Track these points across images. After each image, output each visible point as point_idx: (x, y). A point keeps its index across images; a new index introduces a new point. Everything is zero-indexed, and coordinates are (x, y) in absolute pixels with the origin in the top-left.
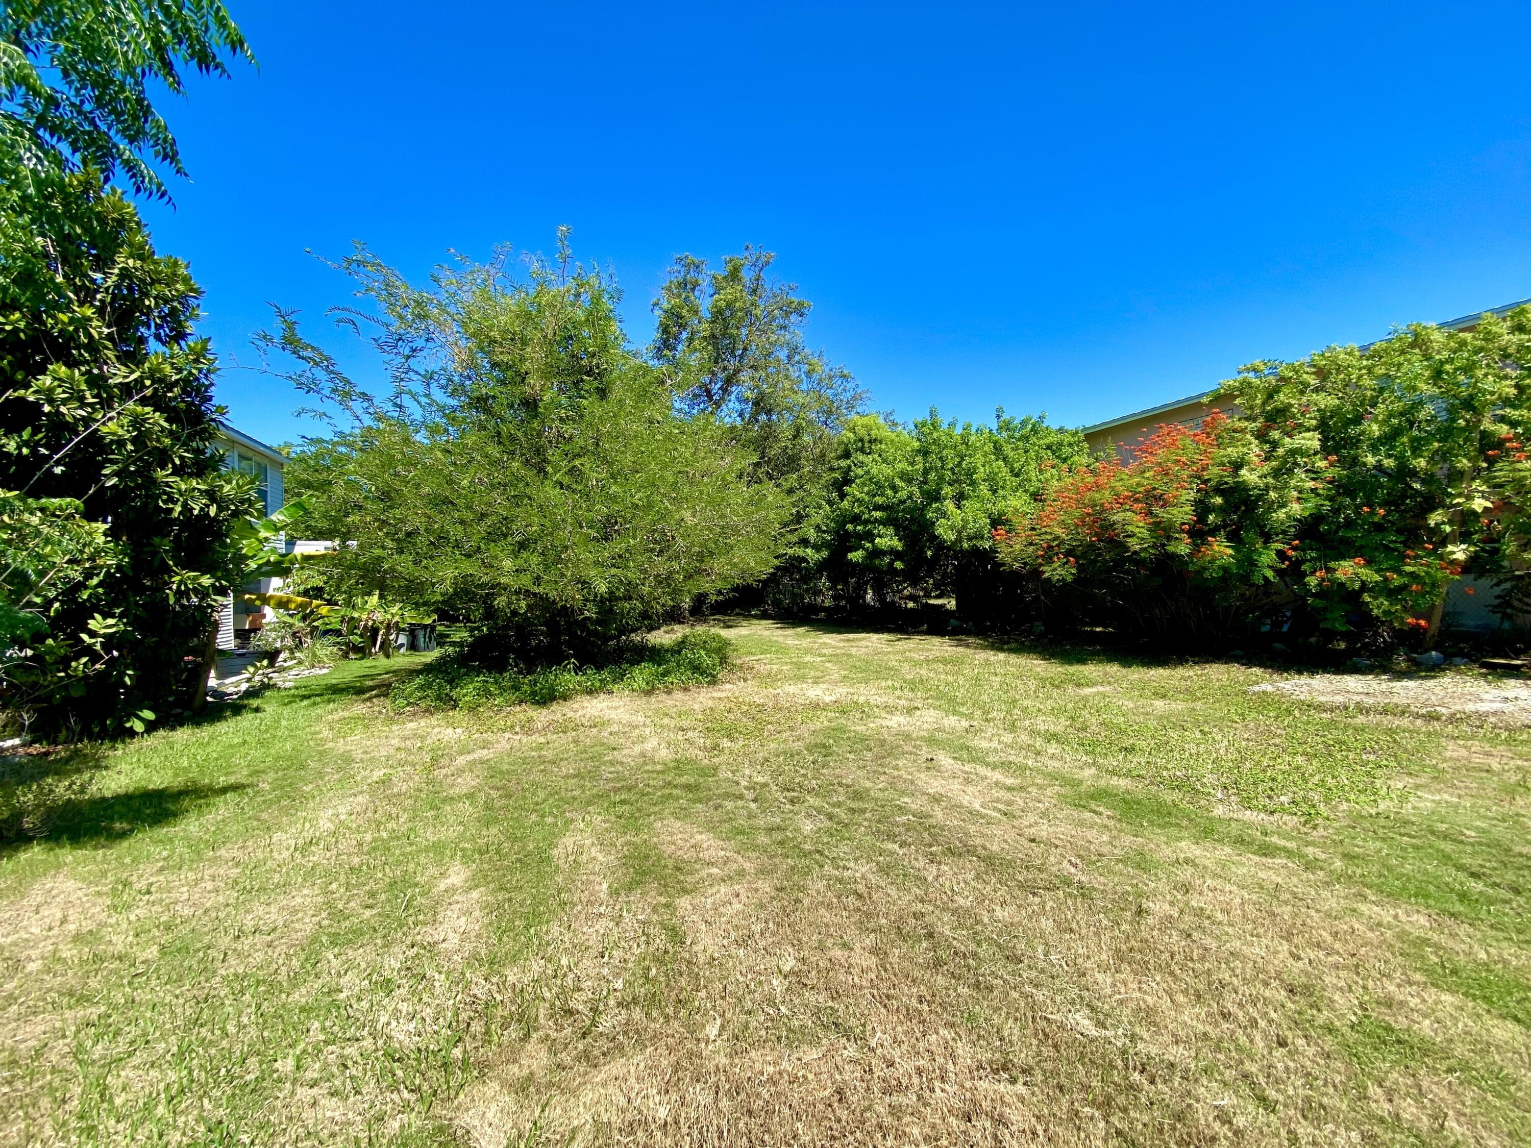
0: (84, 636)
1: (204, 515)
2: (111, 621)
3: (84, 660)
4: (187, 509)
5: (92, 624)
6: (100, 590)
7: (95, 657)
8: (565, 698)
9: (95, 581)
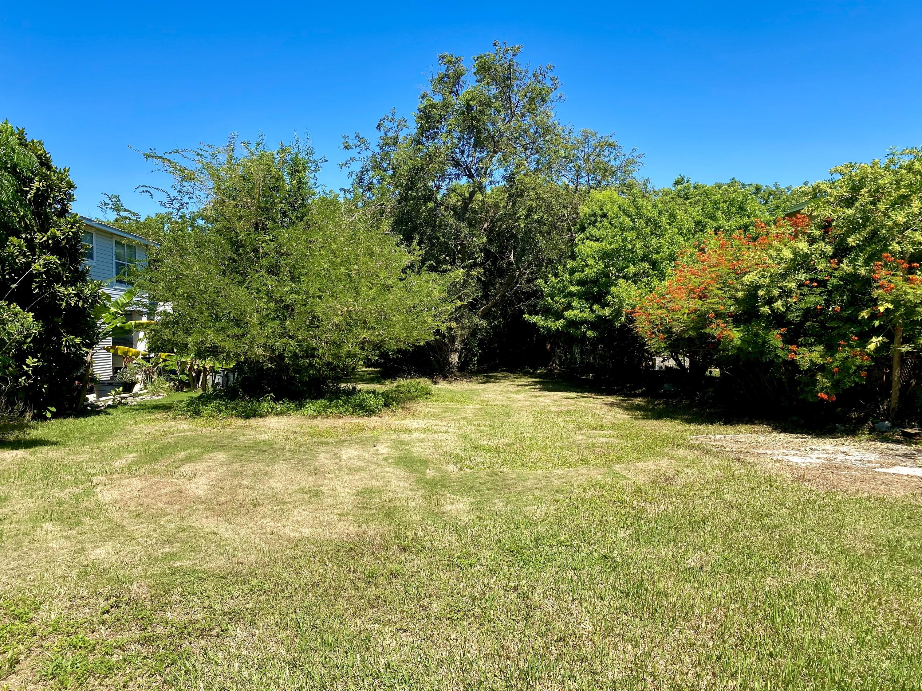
0: (24, 367)
1: (76, 306)
2: (36, 360)
3: (24, 378)
4: (68, 304)
5: (28, 361)
6: (31, 344)
7: (29, 377)
8: (261, 417)
9: (29, 340)
